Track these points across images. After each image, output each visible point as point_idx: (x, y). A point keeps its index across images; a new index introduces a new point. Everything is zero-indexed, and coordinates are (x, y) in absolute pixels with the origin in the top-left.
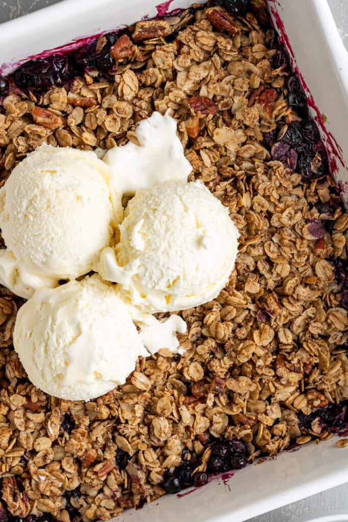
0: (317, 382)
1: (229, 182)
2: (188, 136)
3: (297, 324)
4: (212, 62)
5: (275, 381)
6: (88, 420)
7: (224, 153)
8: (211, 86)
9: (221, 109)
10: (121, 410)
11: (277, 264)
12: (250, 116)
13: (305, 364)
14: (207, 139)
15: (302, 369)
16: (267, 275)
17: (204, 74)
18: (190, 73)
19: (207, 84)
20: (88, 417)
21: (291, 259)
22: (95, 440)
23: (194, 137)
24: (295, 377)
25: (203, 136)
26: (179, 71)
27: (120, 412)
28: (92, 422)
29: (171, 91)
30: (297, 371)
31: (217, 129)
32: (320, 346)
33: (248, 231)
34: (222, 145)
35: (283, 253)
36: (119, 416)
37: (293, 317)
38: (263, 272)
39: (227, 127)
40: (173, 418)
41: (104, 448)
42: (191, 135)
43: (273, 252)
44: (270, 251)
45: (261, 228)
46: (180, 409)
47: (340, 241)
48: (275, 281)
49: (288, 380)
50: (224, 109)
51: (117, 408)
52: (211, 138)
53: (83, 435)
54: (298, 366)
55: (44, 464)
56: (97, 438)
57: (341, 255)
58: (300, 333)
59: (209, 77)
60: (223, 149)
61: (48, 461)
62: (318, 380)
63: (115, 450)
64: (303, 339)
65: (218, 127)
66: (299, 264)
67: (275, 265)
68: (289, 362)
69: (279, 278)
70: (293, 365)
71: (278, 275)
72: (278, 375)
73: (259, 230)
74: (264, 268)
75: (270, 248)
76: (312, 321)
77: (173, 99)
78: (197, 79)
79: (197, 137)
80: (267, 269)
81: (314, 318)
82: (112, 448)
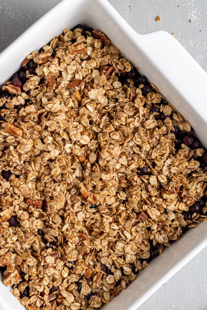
0: (186, 195)
1: (106, 115)
2: (77, 101)
3: (165, 170)
4: (76, 60)
5: (165, 202)
6: (81, 256)
7: (97, 102)
8: (80, 73)
9: (88, 82)
10: (95, 245)
11: (143, 146)
12: (101, 80)
13: (176, 188)
14: (86, 99)
15: (175, 191)
16: (140, 153)
17: (74, 68)
18: (68, 71)
19: (77, 73)
20: (80, 255)
21: (148, 141)
22: (88, 264)
23: (80, 100)
24: (174, 196)
25: (83, 98)
26: (62, 71)
27: (95, 246)
28: (83, 256)
29: (61, 83)
30: (173, 193)
31: (89, 92)
32: (180, 177)
33: (124, 135)
34: (95, 99)
35: (143, 140)
36: (95, 248)
37: (161, 168)
38: (137, 152)
39: (94, 89)
40: (123, 239)
41: (94, 266)
42: (78, 100)
43: (139, 141)
44: (137, 141)
45: (129, 132)
46: (124, 233)
47: (169, 123)
48: (145, 154)
49: (171, 199)
50: (89, 81)
51: (93, 244)
52: (88, 97)
53: (82, 262)
54: (173, 190)
55: (68, 285)
56: (89, 263)
57: (172, 129)
58: (168, 174)
59: (77, 69)
60: (96, 100)
61: (70, 283)
62: (186, 194)
63: (99, 266)
64: (171, 177)
65: (89, 91)
66: (153, 142)
67: (141, 147)
68: (167, 190)
69: (146, 152)
70: (170, 191)
71: (145, 151)
72: (165, 198)
73: (129, 133)
74: (137, 150)
75: (136, 140)
76: (172, 166)
77: (64, 86)
78: (73, 72)
79: (81, 100)
80: (139, 150)
81: (172, 165)
82: (98, 265)
